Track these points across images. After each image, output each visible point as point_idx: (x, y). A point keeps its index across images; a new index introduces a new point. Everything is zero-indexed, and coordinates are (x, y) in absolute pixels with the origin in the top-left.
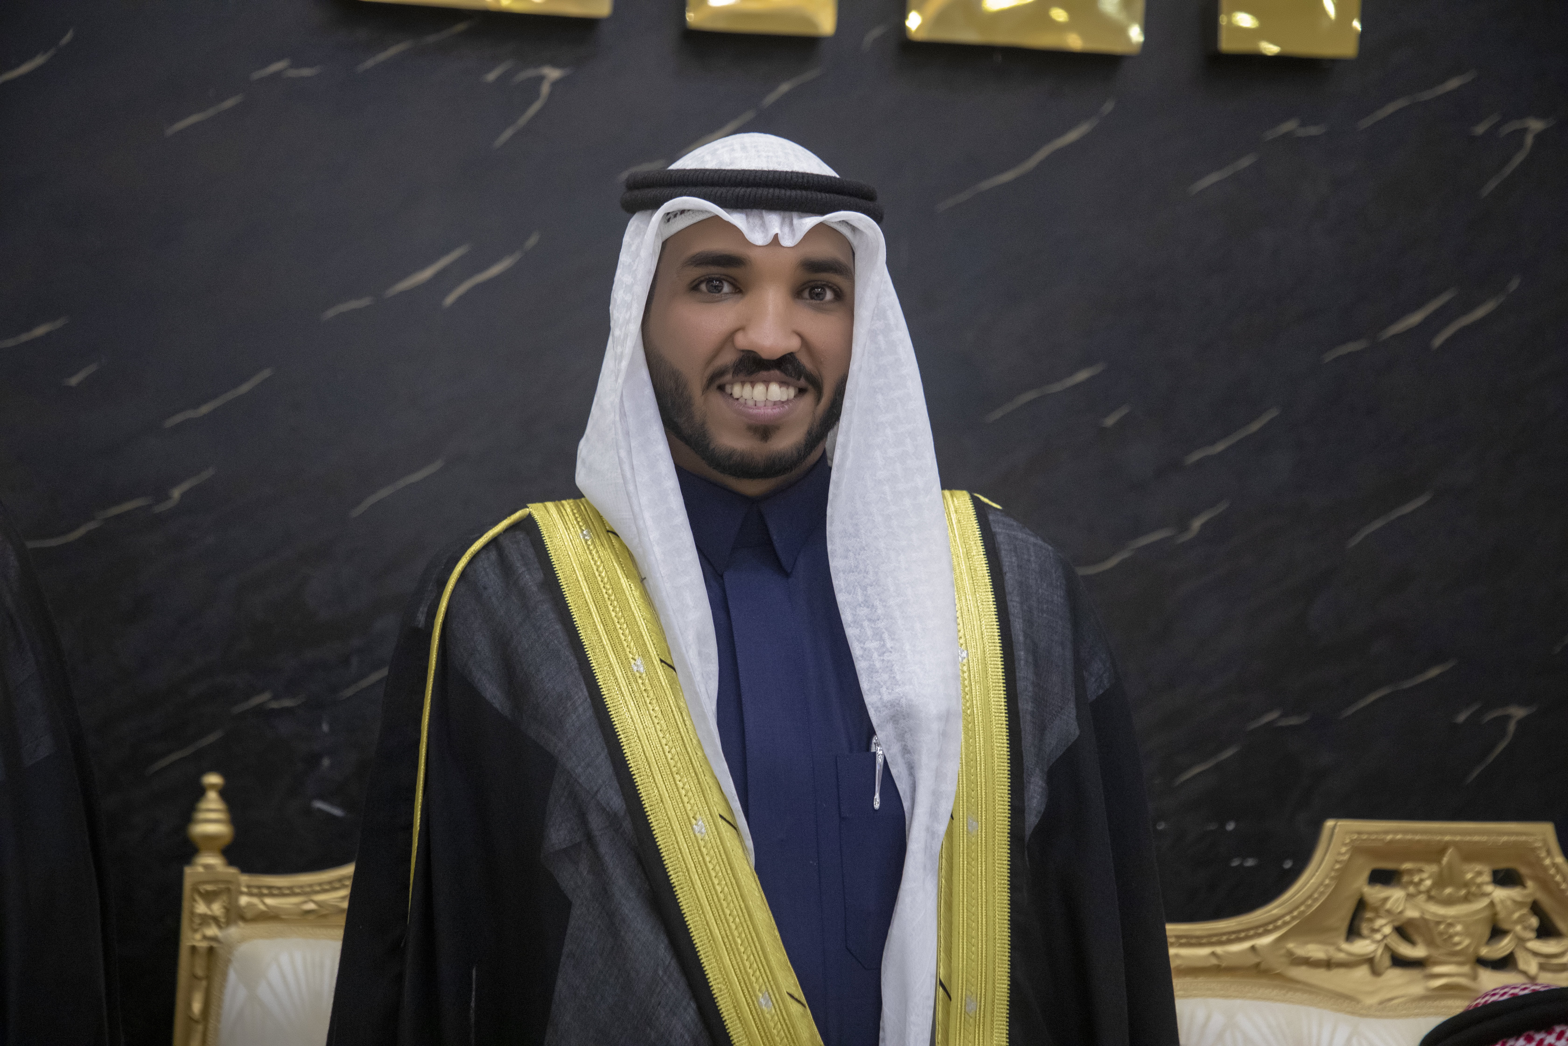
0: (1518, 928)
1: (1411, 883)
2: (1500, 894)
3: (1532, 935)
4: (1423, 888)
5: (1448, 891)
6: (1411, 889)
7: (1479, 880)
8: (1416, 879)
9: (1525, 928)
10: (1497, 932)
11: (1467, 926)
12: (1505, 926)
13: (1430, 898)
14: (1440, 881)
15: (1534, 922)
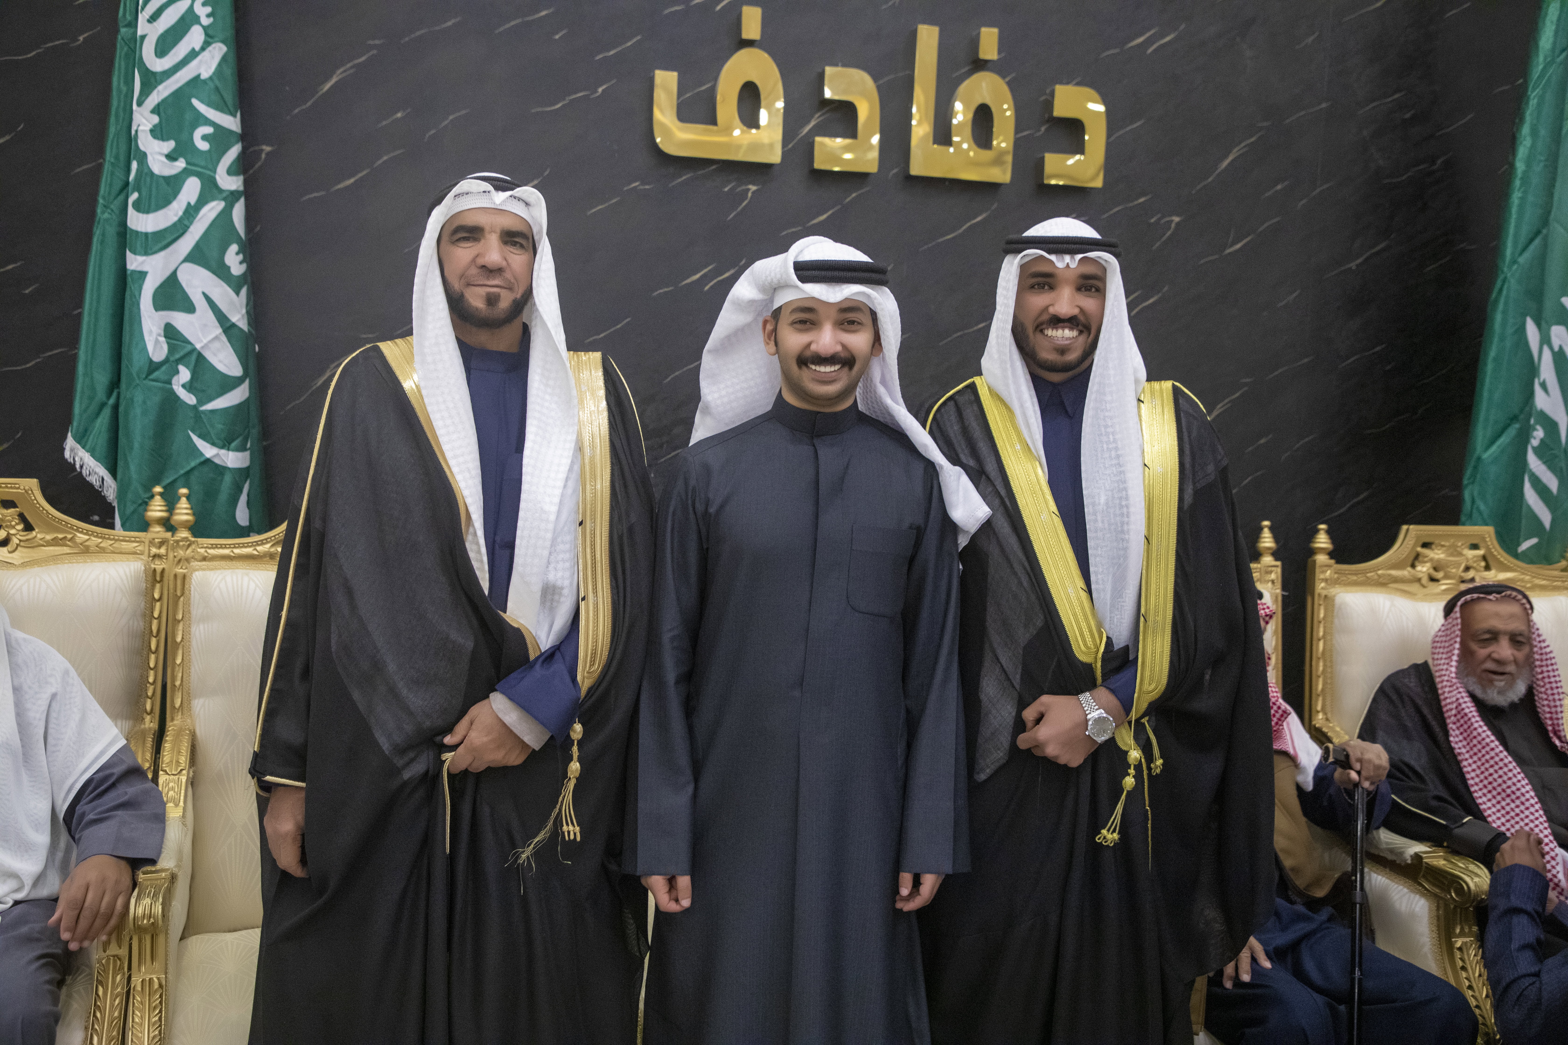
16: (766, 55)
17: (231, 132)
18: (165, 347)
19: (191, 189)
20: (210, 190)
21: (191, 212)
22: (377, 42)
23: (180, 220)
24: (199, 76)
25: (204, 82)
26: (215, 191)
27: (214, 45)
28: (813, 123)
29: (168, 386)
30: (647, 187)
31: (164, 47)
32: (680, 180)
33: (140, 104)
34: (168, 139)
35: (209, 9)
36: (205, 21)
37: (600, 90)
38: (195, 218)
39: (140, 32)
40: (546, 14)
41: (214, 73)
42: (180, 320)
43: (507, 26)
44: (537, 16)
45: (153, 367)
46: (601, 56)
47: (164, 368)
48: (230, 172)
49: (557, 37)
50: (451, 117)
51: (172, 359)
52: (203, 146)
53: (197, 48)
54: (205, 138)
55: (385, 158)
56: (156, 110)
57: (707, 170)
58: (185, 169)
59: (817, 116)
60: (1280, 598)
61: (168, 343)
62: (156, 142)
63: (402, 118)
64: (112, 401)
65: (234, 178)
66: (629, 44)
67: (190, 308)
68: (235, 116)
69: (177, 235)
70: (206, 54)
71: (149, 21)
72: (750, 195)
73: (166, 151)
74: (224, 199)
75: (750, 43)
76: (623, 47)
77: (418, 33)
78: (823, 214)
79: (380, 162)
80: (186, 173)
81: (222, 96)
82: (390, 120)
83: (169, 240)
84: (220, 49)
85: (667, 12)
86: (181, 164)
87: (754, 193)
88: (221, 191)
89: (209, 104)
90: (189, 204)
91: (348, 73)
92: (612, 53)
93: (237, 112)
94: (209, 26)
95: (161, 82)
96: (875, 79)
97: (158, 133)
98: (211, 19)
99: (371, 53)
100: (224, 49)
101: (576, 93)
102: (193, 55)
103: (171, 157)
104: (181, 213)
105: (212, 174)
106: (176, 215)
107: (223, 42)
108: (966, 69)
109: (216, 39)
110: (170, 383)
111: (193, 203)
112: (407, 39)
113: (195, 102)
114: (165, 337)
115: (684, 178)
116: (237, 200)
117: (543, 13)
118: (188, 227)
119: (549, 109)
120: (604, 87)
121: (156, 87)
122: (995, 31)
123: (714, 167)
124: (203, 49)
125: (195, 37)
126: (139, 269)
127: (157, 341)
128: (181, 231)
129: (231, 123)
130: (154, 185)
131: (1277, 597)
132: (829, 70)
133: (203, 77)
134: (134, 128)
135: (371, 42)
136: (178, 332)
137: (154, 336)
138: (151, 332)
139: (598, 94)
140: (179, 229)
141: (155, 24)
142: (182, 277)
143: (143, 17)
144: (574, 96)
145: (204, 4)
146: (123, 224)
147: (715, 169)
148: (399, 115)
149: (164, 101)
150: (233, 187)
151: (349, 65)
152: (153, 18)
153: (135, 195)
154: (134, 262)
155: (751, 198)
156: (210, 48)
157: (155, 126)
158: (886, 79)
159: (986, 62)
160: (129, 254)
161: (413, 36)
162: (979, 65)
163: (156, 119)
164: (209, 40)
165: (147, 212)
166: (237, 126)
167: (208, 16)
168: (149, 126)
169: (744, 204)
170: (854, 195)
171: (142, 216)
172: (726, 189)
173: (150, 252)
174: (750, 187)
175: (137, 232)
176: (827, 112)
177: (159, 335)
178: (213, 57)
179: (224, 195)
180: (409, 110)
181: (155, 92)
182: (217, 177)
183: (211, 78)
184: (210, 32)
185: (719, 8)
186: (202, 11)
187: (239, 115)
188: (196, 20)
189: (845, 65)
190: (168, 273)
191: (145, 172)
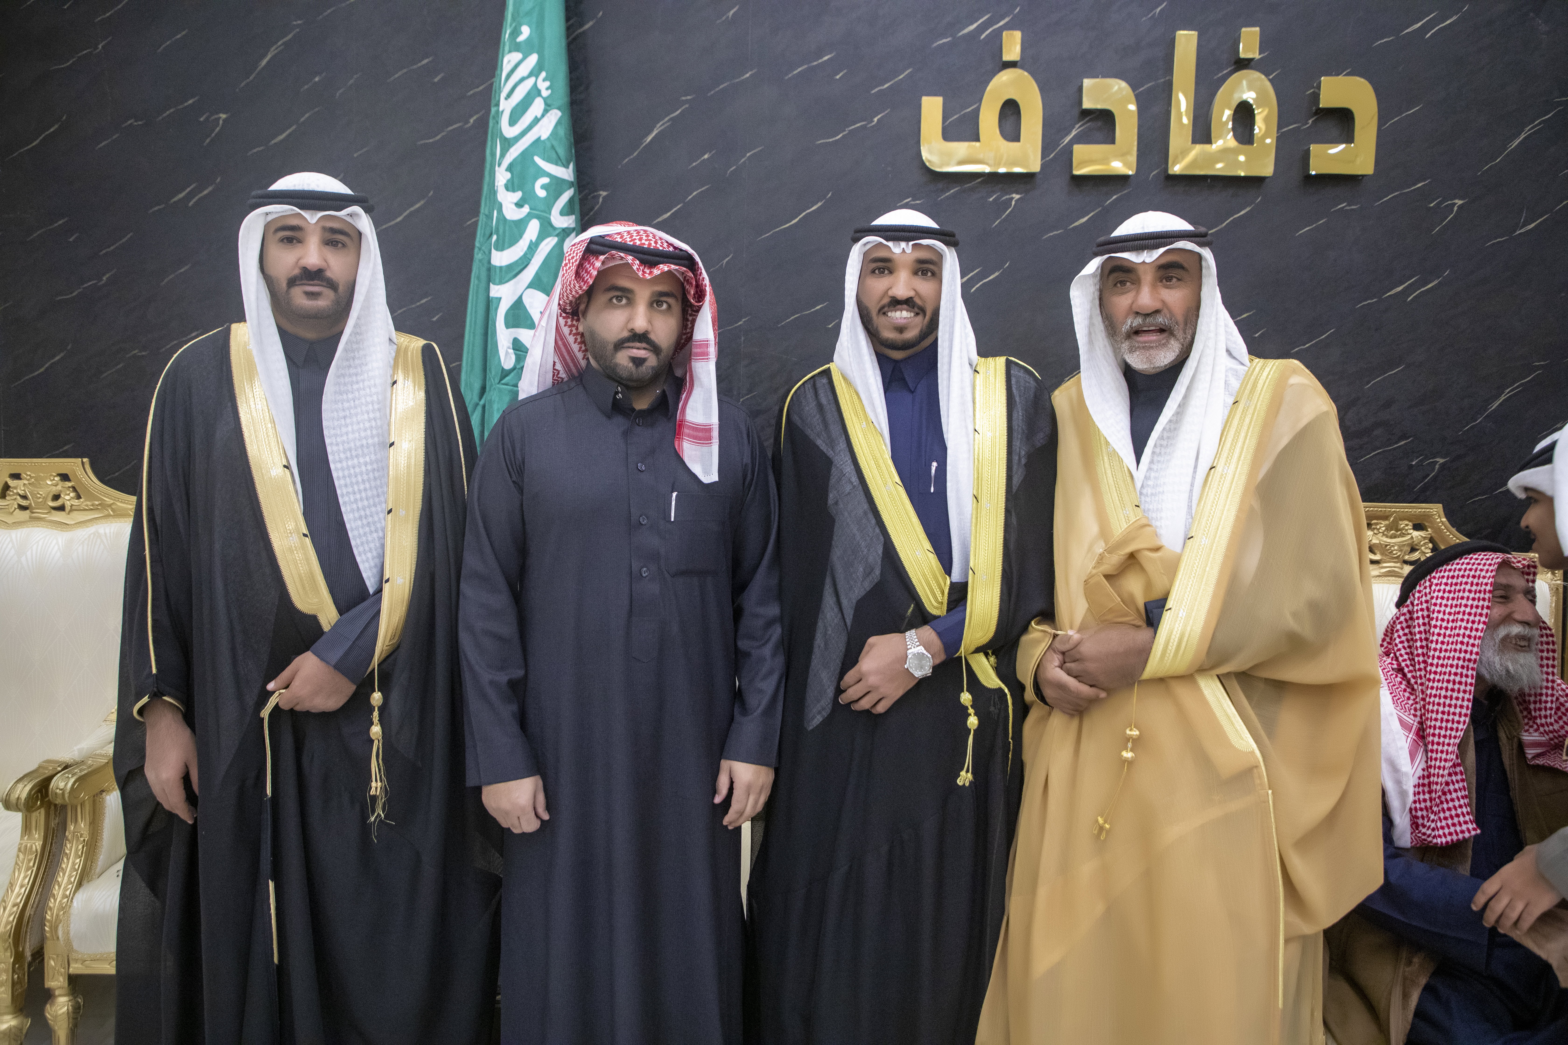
0: (1423, 548)
1: (1376, 528)
2: (1416, 534)
3: (1430, 551)
4: (1380, 531)
5: (1392, 532)
6: (1376, 531)
7: (1406, 528)
8: (1378, 527)
9: (1426, 548)
10: (1413, 550)
11: (1400, 546)
12: (1417, 547)
13: (1384, 535)
14: (1389, 528)
15: (1430, 545)
16: (1026, 73)
17: (563, 180)
18: (513, 357)
19: (533, 228)
20: (547, 229)
21: (533, 247)
22: (689, 97)
23: (525, 254)
24: (540, 138)
25: (544, 141)
26: (550, 229)
27: (551, 112)
28: (1074, 133)
29: (515, 389)
30: (918, 202)
31: (515, 117)
32: (947, 194)
33: (499, 166)
34: (517, 191)
35: (548, 84)
36: (545, 93)
37: (876, 119)
38: (535, 252)
39: (501, 109)
40: (828, 59)
41: (551, 135)
42: (525, 335)
43: (795, 72)
44: (820, 61)
45: (505, 373)
46: (876, 90)
47: (512, 374)
48: (562, 213)
49: (838, 77)
50: (748, 155)
51: (518, 367)
52: (541, 193)
53: (539, 116)
54: (543, 187)
55: (695, 193)
56: (510, 168)
57: (973, 183)
58: (529, 213)
59: (1077, 126)
60: (1561, 590)
61: (515, 354)
62: (510, 194)
63: (708, 159)
64: (482, 402)
65: (566, 218)
66: (901, 77)
67: (531, 325)
68: (567, 167)
69: (522, 267)
70: (545, 119)
71: (506, 99)
72: (1013, 203)
73: (515, 201)
74: (557, 235)
75: (1012, 64)
76: (896, 80)
77: (721, 87)
78: (1083, 217)
79: (690, 197)
80: (529, 216)
81: (556, 152)
82: (699, 161)
83: (517, 271)
84: (556, 114)
85: (935, 45)
86: (526, 209)
87: (1017, 201)
88: (555, 228)
89: (549, 160)
90: (531, 241)
91: (666, 125)
92: (886, 86)
93: (569, 164)
94: (548, 97)
95: (513, 145)
96: (1134, 87)
97: (510, 187)
98: (549, 91)
99: (684, 107)
100: (559, 114)
101: (854, 125)
102: (536, 121)
103: (519, 205)
104: (525, 249)
105: (548, 216)
106: (522, 251)
107: (559, 109)
108: (1229, 69)
109: (552, 107)
110: (517, 387)
111: (534, 241)
112: (712, 92)
113: (537, 159)
114: (513, 349)
115: (952, 191)
116: (568, 235)
117: (826, 58)
118: (531, 260)
119: (831, 140)
120: (879, 116)
121: (508, 150)
122: (1258, 29)
123: (979, 180)
124: (543, 116)
125: (537, 107)
126: (496, 296)
127: (507, 353)
128: (526, 263)
129: (566, 173)
130: (507, 228)
131: (1557, 589)
132: (1087, 83)
133: (542, 138)
134: (496, 184)
135: (684, 98)
136: (523, 345)
137: (505, 348)
138: (503, 345)
139: (873, 124)
140: (523, 263)
141: (510, 100)
142: (526, 301)
143: (503, 95)
144: (853, 127)
145: (544, 80)
146: (489, 262)
147: (979, 182)
148: (706, 156)
149: (515, 160)
150: (565, 225)
151: (666, 119)
152: (508, 96)
153: (495, 237)
154: (495, 291)
155: (1015, 205)
156: (548, 114)
157: (508, 181)
158: (1146, 87)
159: (1250, 60)
160: (491, 285)
161: (717, 89)
162: (1243, 64)
163: (508, 175)
164: (548, 108)
165: (502, 250)
166: (569, 176)
167: (547, 89)
168: (505, 182)
169: (1008, 212)
170: (1114, 197)
171: (499, 253)
172: (991, 199)
173: (503, 281)
174: (1014, 195)
175: (495, 266)
176: (1088, 122)
177: (509, 348)
178: (550, 122)
179: (557, 232)
180: (714, 152)
181: (508, 154)
182: (552, 218)
183: (548, 138)
184: (549, 102)
185: (983, 37)
186: (543, 85)
187: (571, 166)
188: (539, 93)
189: (1104, 77)
190: (516, 298)
191: (502, 219)
